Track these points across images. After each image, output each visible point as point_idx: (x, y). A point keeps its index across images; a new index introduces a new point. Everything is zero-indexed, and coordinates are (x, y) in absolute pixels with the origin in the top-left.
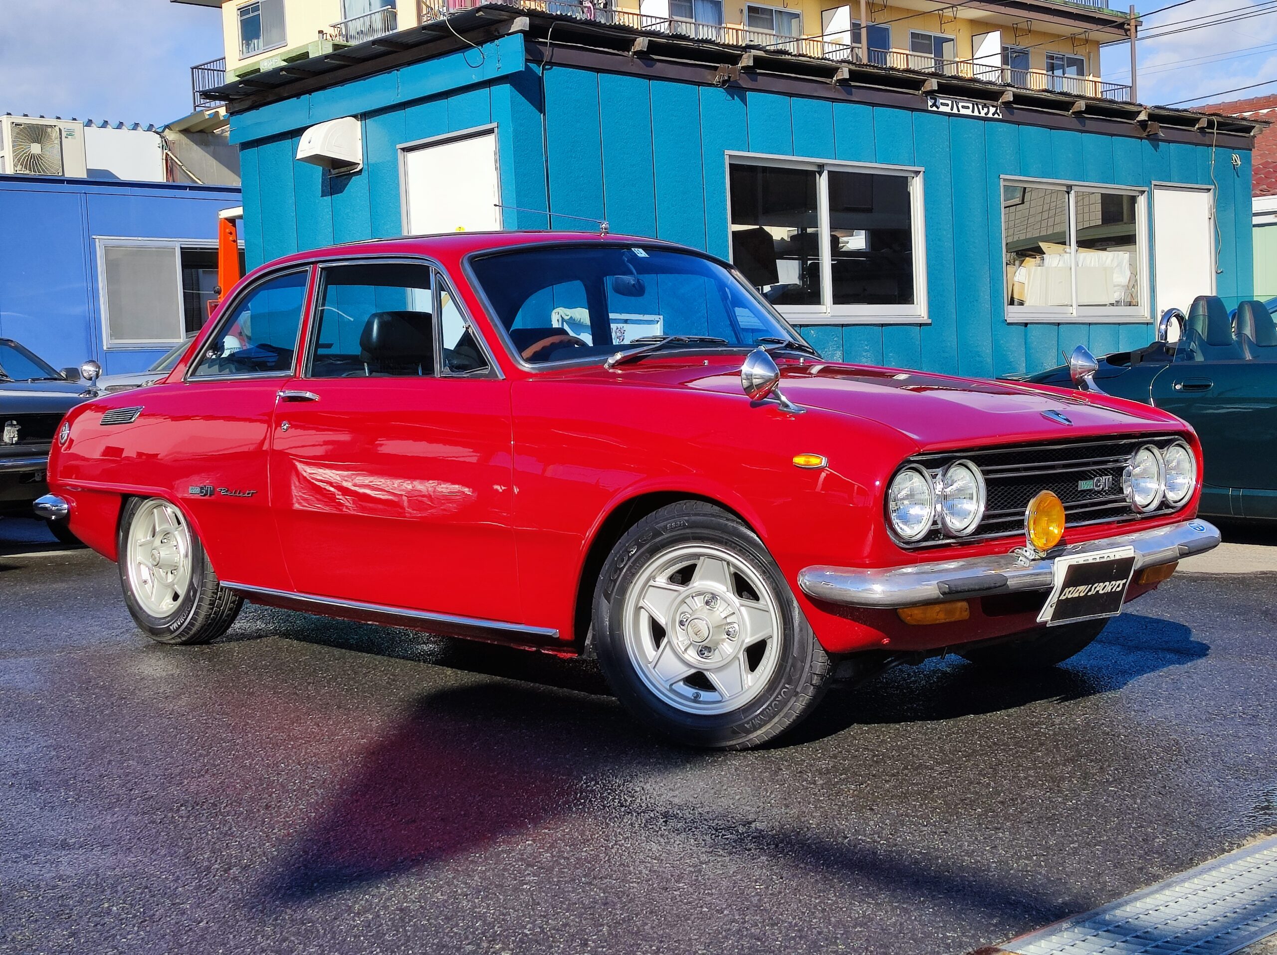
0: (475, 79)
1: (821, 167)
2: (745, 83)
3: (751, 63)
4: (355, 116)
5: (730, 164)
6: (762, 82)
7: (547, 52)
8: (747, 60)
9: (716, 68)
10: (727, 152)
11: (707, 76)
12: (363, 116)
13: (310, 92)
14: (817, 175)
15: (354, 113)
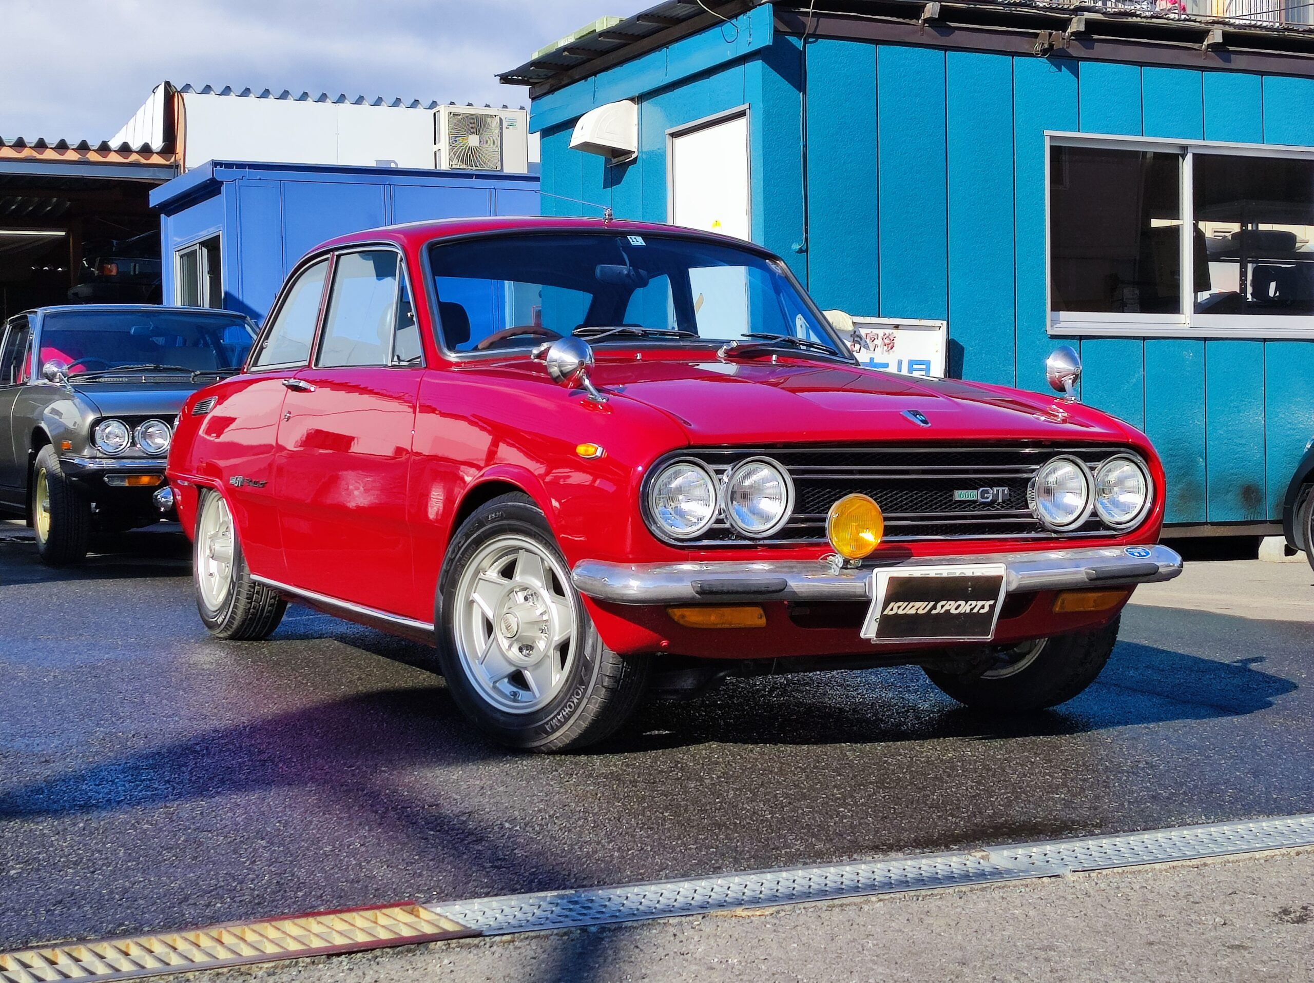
0: (730, 56)
1: (1185, 148)
2: (1076, 50)
3: (1082, 28)
4: (632, 99)
5: (1051, 147)
6: (1100, 50)
7: (810, 22)
8: (1077, 25)
9: (1036, 35)
10: (1047, 133)
11: (1022, 44)
12: (639, 99)
13: (595, 74)
14: (1181, 159)
15: (630, 96)
